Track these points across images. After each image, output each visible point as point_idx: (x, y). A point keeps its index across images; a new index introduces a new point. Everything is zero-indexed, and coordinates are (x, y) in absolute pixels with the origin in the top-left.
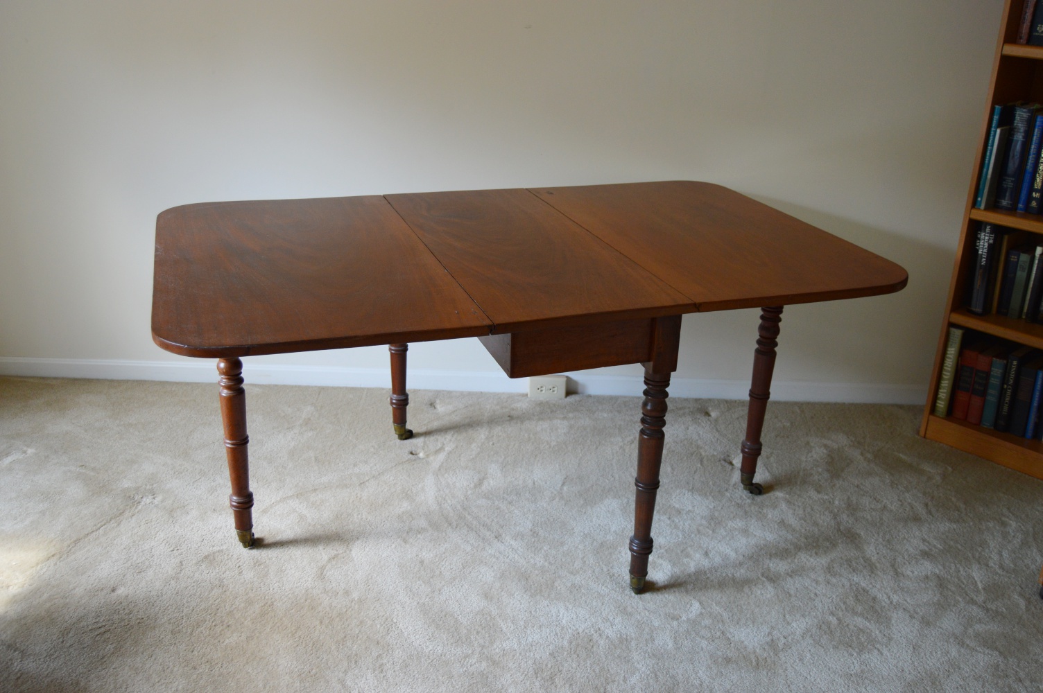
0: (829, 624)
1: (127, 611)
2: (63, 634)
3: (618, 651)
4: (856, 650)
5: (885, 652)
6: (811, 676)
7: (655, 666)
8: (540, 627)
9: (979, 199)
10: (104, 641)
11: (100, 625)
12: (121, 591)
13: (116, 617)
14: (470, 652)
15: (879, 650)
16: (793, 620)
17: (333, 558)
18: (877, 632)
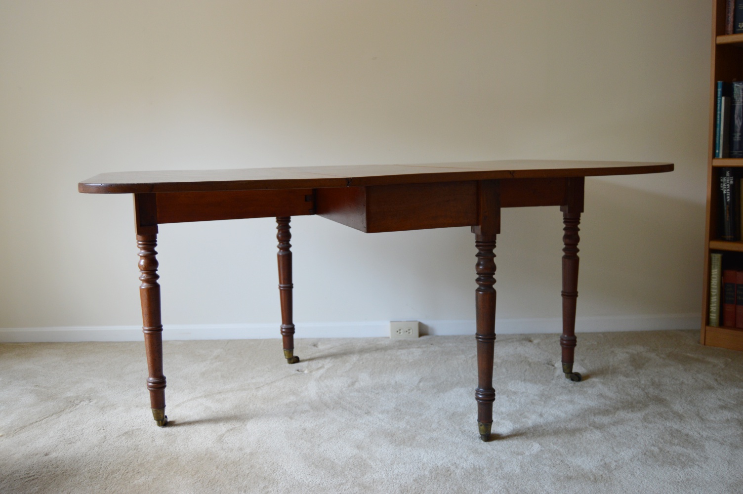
0: (652, 452)
1: (55, 466)
3: (473, 477)
4: (679, 466)
5: (704, 466)
6: (643, 485)
7: (506, 484)
8: (404, 464)
9: (717, 151)
10: (31, 485)
11: (30, 475)
12: (53, 455)
13: (45, 470)
14: (344, 481)
15: (699, 466)
16: (620, 451)
17: (231, 430)
18: (695, 455)
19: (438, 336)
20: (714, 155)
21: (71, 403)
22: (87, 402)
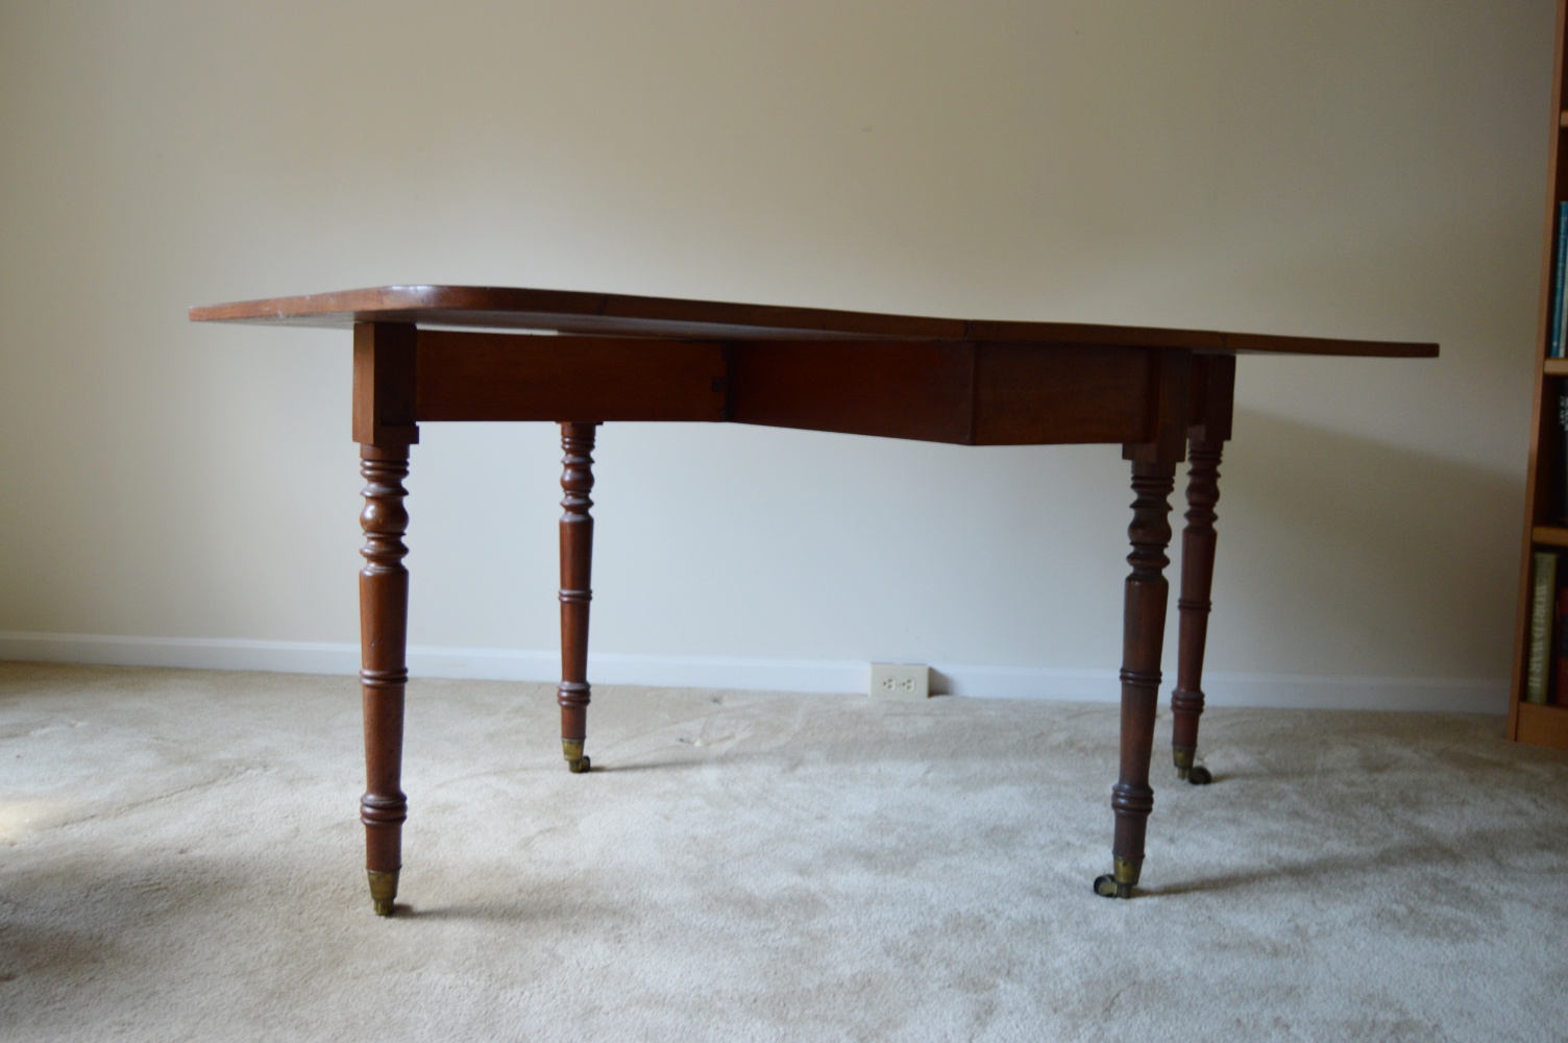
1: (198, 871)
3: (1030, 933)
4: (1447, 939)
6: (1371, 965)
7: (1095, 949)
8: (893, 905)
9: (1555, 344)
10: (154, 899)
11: (152, 882)
12: (197, 853)
13: (180, 876)
15: (1486, 940)
16: (1329, 907)
17: (548, 831)
18: (1479, 922)
19: (965, 698)
20: (1549, 352)
21: (228, 771)
22: (260, 770)
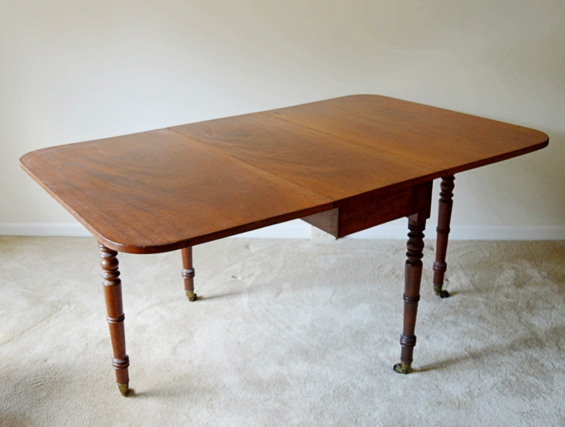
1: (54, 373)
2: (15, 387)
4: (528, 397)
5: (548, 398)
6: (495, 413)
8: (315, 382)
10: (40, 390)
11: (37, 381)
12: (50, 361)
13: (47, 376)
14: (269, 397)
21: (55, 308)
22: (68, 306)
